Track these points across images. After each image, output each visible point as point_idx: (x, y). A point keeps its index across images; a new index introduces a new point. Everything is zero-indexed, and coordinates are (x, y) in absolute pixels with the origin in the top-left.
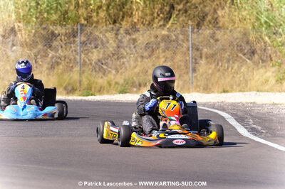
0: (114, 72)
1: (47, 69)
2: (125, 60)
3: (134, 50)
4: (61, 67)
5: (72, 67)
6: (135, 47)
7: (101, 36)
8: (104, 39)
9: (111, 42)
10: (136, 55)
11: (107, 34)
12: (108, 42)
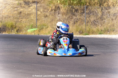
0: (100, 25)
1: (72, 24)
2: (105, 20)
3: (109, 16)
4: (78, 23)
5: (83, 23)
6: (109, 15)
7: (95, 10)
8: (96, 11)
9: (99, 13)
10: (110, 18)
11: (98, 10)
12: (98, 13)
